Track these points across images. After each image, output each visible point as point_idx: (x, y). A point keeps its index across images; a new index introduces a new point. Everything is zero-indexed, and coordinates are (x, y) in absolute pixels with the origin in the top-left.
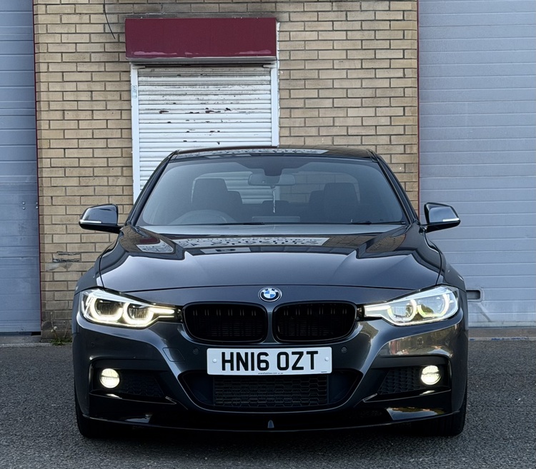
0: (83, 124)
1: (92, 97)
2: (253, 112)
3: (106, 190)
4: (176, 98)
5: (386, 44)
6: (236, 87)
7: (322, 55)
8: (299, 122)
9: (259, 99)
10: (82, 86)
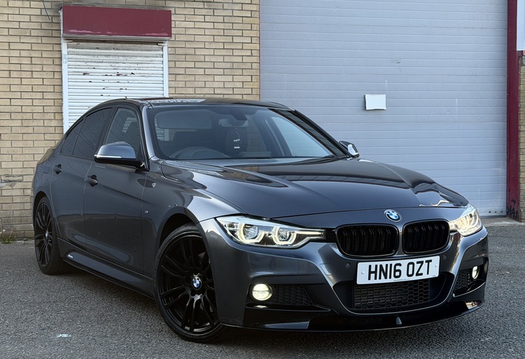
1: (31, 61)
2: (150, 76)
3: (42, 130)
4: (95, 64)
5: (240, 33)
6: (139, 58)
7: (197, 38)
8: (181, 84)
9: (154, 67)
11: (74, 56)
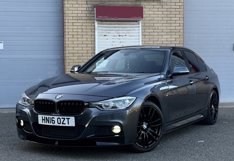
0: (79, 39)
2: (134, 36)
4: (109, 31)
5: (174, 16)
7: (155, 19)
8: (147, 40)
9: (135, 32)
10: (79, 27)
11: (100, 28)
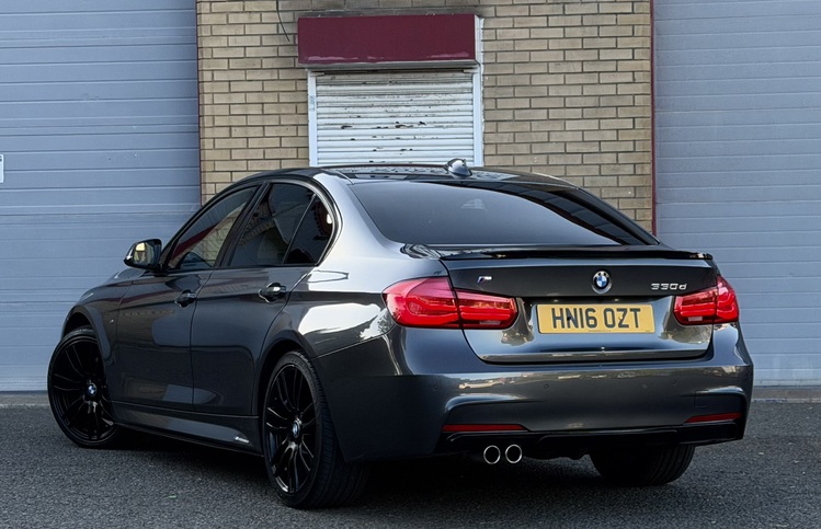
0: (252, 143)
1: (263, 110)
2: (452, 127)
4: (360, 110)
6: (432, 97)
7: (535, 57)
8: (507, 138)
9: (458, 111)
11: (327, 99)
